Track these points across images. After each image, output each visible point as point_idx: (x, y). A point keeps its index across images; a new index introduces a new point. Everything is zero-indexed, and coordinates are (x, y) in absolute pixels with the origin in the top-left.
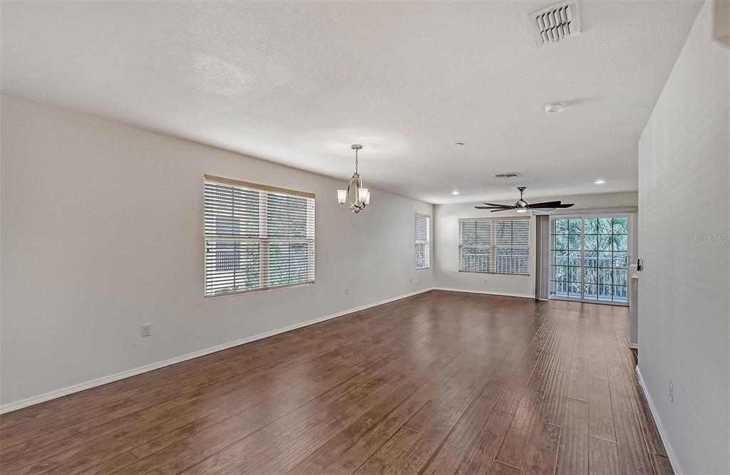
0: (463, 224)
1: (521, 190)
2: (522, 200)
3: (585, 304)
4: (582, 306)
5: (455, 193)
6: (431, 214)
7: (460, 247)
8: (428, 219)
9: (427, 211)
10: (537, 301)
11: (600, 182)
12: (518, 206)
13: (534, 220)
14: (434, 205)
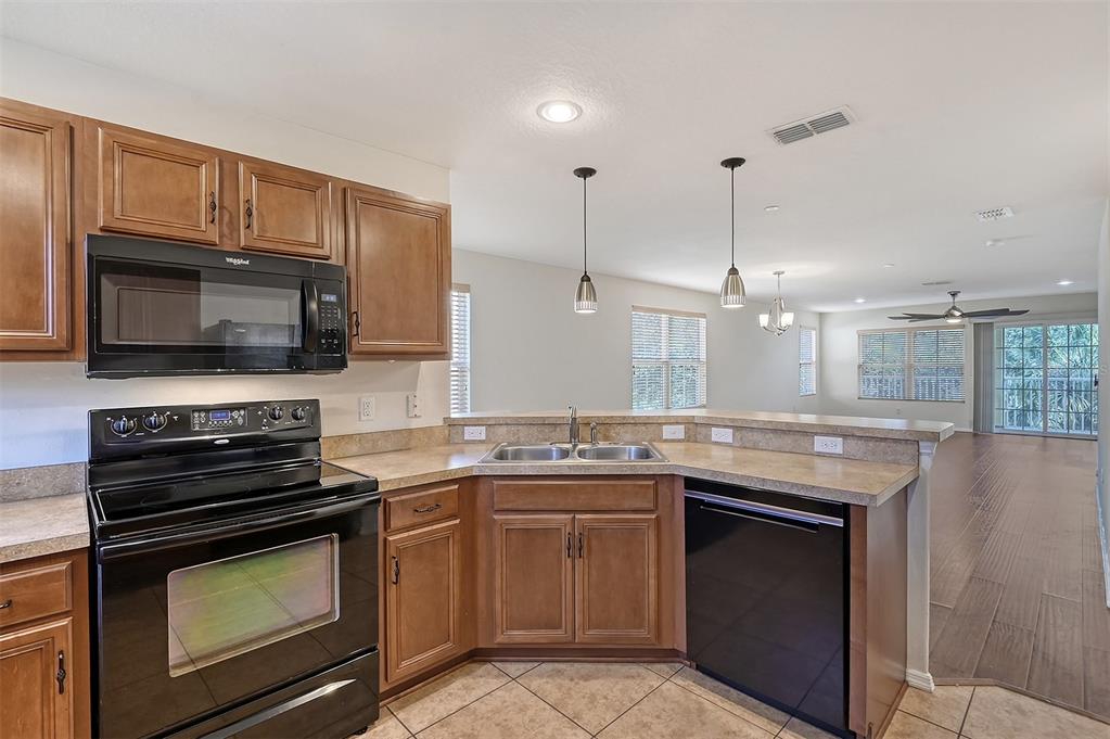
0: (864, 337)
1: (954, 295)
2: (954, 308)
3: (1049, 439)
4: (1045, 441)
5: (860, 301)
6: (816, 325)
7: (860, 366)
8: (814, 332)
9: (814, 322)
10: (975, 435)
11: (1065, 283)
12: (949, 315)
13: (970, 330)
14: (821, 314)
